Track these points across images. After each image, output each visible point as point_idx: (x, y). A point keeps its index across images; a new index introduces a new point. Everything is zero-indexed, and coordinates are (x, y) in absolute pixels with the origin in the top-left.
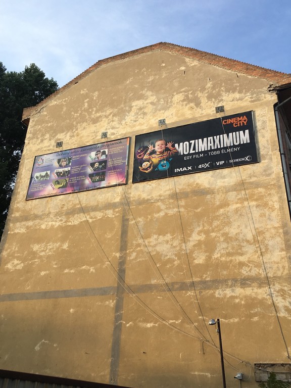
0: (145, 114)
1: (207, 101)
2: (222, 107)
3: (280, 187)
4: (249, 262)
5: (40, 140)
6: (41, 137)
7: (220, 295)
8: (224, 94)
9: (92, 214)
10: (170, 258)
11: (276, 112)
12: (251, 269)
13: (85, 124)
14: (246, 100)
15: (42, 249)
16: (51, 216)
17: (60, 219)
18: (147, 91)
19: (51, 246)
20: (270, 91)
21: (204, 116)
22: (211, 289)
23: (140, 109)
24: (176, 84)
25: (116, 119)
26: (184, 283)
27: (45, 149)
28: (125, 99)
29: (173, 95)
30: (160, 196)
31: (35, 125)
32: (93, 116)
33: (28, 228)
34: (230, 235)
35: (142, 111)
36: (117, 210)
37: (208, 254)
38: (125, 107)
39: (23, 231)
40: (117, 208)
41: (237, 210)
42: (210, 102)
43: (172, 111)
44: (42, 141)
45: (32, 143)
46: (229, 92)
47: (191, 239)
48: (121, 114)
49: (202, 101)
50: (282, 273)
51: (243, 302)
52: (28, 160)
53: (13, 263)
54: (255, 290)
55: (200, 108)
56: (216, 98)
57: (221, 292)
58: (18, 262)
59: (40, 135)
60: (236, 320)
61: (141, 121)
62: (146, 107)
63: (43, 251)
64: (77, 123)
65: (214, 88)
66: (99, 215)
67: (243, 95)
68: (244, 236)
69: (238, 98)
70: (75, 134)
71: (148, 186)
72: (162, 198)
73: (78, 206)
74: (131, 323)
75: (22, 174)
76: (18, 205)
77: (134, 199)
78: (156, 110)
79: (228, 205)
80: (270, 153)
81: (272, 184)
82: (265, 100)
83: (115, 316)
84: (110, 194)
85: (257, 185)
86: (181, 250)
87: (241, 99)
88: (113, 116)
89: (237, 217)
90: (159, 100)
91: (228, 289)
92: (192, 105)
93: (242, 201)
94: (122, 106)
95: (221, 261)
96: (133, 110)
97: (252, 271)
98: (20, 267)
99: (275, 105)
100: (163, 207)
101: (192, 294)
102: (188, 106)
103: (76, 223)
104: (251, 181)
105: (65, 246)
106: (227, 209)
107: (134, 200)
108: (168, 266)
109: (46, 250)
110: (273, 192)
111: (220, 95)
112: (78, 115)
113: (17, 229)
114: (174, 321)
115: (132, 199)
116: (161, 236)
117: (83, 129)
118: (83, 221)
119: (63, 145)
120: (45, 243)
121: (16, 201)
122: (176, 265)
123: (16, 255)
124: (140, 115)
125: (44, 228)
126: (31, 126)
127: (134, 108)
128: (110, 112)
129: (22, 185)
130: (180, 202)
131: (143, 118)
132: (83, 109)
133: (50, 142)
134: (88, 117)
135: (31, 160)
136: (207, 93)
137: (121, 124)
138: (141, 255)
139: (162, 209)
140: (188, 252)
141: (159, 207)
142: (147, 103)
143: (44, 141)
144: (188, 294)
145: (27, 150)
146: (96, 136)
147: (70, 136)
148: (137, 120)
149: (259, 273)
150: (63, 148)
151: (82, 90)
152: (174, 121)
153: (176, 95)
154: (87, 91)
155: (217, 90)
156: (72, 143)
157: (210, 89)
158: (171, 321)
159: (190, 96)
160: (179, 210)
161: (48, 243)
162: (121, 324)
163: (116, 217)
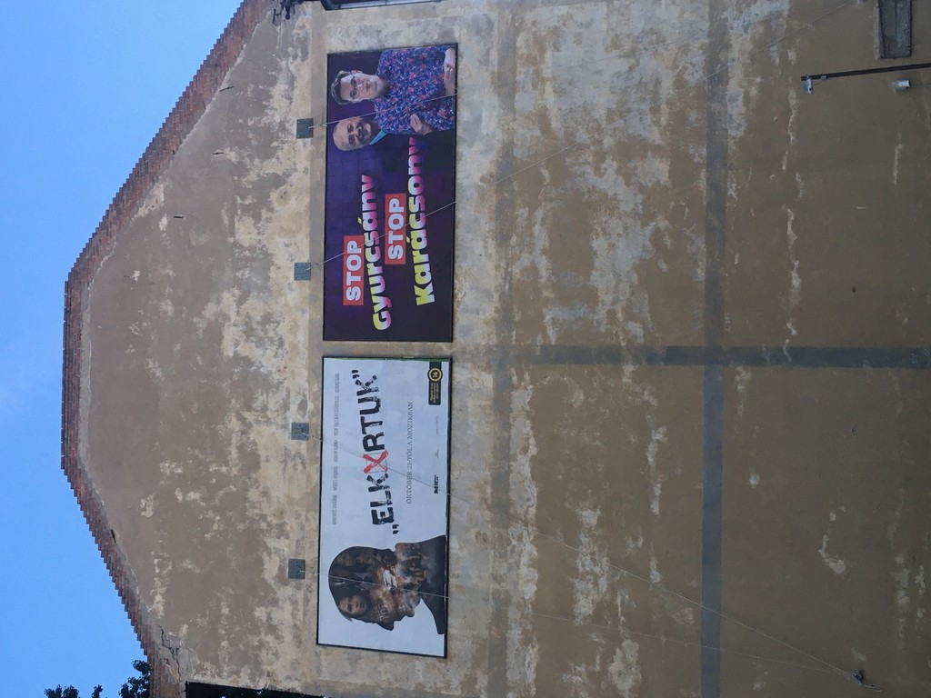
0: (266, 319)
1: (274, 160)
2: (301, 123)
4: (675, 67)
5: (270, 638)
7: (739, 126)
8: (266, 120)
9: (515, 448)
10: (650, 240)
11: (343, 5)
12: (691, 64)
13: (253, 495)
14: (298, 70)
15: (590, 586)
16: (503, 569)
17: (514, 542)
18: (202, 317)
19: (584, 562)
20: (288, 17)
21: (312, 165)
22: (727, 147)
23: (249, 332)
24: (204, 239)
25: (260, 399)
26: (709, 204)
27: (300, 615)
28: (210, 376)
29: (236, 245)
30: (497, 268)
31: (215, 661)
32: (235, 471)
33: (526, 641)
34: (614, 107)
35: (255, 327)
36: (515, 379)
37: (649, 153)
38: (231, 377)
39: (532, 655)
40: (510, 378)
41: (560, 92)
42: (279, 153)
43: (277, 246)
44: (272, 629)
45: (270, 663)
46: (266, 107)
47: (610, 193)
48: (250, 382)
49: (271, 171)
50: (705, 3)
51: (758, 80)
52: (324, 669)
53: (620, 674)
54: (735, 53)
55: (290, 175)
56: (273, 137)
57: (734, 124)
59: (251, 637)
60: (792, 92)
61: (283, 330)
62: (248, 316)
63: (596, 584)
64: (243, 517)
65: (241, 144)
66: (523, 428)
67: (282, 77)
68: (618, 77)
69: (287, 87)
70: (275, 522)
71: (467, 300)
72: (503, 264)
73: (489, 490)
74: (789, 325)
75: (364, 685)
76: (455, 683)
77: (493, 336)
78: (260, 290)
79: (545, 108)
80: (439, 20)
81: (513, 18)
82: (308, 28)
83: (772, 364)
84: (470, 403)
85: (509, 48)
86: (634, 214)
87: (292, 80)
88: (249, 408)
89: (574, 91)
90: (238, 283)
91: (729, 111)
92: (274, 195)
93: (538, 80)
94: (225, 384)
95: (669, 125)
96: (247, 353)
97: (694, 61)
98: (630, 649)
99: (327, 8)
100: (525, 260)
101: (734, 185)
102: (275, 205)
103: (533, 491)
104: (496, 62)
105: (590, 517)
106: (553, 113)
107: (498, 335)
108: (669, 242)
109: (596, 573)
110: (529, 16)
111: (268, 127)
112: (218, 518)
113: (525, 675)
114: (789, 224)
115: (494, 341)
116: (597, 263)
117: (265, 499)
118: (533, 469)
119: (300, 558)
120: (576, 581)
121: (444, 692)
122: (667, 223)
123: (598, 668)
124: (266, 333)
125: (535, 588)
126: (213, 676)
127: (243, 350)
128: (234, 419)
129: (397, 680)
130: (519, 219)
131: (279, 324)
132: (204, 504)
133: (280, 603)
134: (232, 487)
135: (326, 659)
136: (252, 161)
137: (278, 386)
138: (636, 311)
139: (532, 262)
140: (640, 198)
141: (525, 271)
142: (238, 313)
143: (275, 622)
144: (734, 195)
145: (289, 678)
146: (298, 454)
147: (279, 538)
148: (281, 338)
149: (700, 48)
150: (309, 557)
151: (143, 513)
152: (306, 241)
153: (237, 237)
154: (152, 497)
155: (251, 136)
156: (302, 528)
157: (245, 153)
158: (790, 231)
159: (249, 200)
160: (539, 220)
161: (576, 570)
162: (792, 350)
163: (533, 381)
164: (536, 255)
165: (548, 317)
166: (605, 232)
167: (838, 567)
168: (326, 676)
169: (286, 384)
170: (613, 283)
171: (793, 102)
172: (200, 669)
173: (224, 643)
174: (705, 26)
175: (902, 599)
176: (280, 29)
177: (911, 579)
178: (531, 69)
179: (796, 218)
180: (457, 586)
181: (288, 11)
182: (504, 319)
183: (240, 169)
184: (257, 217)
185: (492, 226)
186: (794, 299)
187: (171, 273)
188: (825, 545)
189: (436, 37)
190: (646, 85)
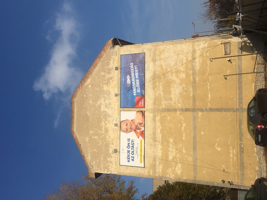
0: (109, 104)
1: (111, 74)
2: (116, 68)
3: (157, 45)
4: (186, 57)
5: (111, 164)
6: (109, 163)
8: (109, 67)
9: (157, 128)
10: (182, 88)
11: (123, 46)
13: (107, 137)
14: (115, 58)
15: (172, 153)
16: (155, 150)
17: (157, 145)
18: (97, 104)
19: (170, 149)
20: (113, 48)
21: (118, 75)
22: (196, 71)
23: (106, 106)
24: (98, 89)
25: (108, 119)
26: (193, 82)
27: (116, 159)
28: (99, 115)
29: (103, 90)
30: (153, 94)
32: (104, 132)
33: (160, 164)
34: (174, 64)
35: (107, 105)
36: (157, 115)
37: (181, 72)
38: (103, 115)
39: (161, 167)
41: (164, 61)
42: (112, 73)
43: (111, 90)
44: (111, 162)
45: (111, 169)
46: (109, 65)
47: (174, 80)
48: (106, 116)
49: (110, 76)
50: (191, 45)
51: (202, 59)
53: (178, 170)
54: (197, 54)
55: (114, 77)
56: (110, 70)
57: (197, 67)
58: (177, 166)
59: (107, 164)
60: (208, 61)
62: (106, 103)
63: (173, 153)
64: (105, 141)
65: (105, 71)
66: (158, 124)
67: (112, 59)
68: (175, 59)
70: (111, 142)
73: (152, 136)
74: (208, 104)
75: (129, 173)
76: (146, 172)
78: (109, 98)
79: (162, 64)
82: (117, 50)
83: (205, 111)
84: (148, 119)
85: (155, 54)
86: (179, 84)
87: (114, 60)
88: (106, 121)
89: (167, 61)
90: (104, 97)
91: (196, 64)
92: (111, 81)
93: (160, 59)
94: (102, 116)
95: (185, 67)
97: (190, 55)
98: (180, 165)
99: (121, 47)
100: (158, 92)
101: (198, 78)
102: (111, 83)
103: (160, 136)
104: (152, 56)
105: (171, 140)
107: (153, 106)
108: (185, 89)
109: (173, 151)
110: (158, 48)
111: (109, 68)
112: (100, 141)
113: (160, 170)
116: (172, 93)
117: (109, 138)
118: (160, 132)
119: (116, 149)
120: (169, 152)
121: (144, 174)
122: (185, 85)
123: (173, 169)
124: (109, 106)
125: (161, 154)
126: (100, 171)
127: (105, 110)
128: (103, 123)
129: (135, 172)
130: (157, 85)
131: (112, 104)
132: (98, 139)
133: (113, 157)
134: (103, 136)
135: (122, 167)
136: (107, 74)
138: (179, 102)
139: (160, 93)
141: (158, 94)
142: (104, 103)
143: (111, 161)
144: (198, 80)
145: (114, 171)
146: (116, 129)
147: (112, 145)
148: (112, 107)
149: (191, 53)
150: (118, 149)
151: (86, 141)
152: (117, 89)
153: (104, 89)
154: (88, 137)
156: (117, 143)
157: (105, 73)
158: (208, 87)
159: (106, 82)
160: (161, 85)
161: (169, 150)
162: (209, 109)
163: (160, 115)
164: (160, 91)
165: (163, 103)
166: (173, 87)
167: (219, 149)
168: (121, 171)
169: (113, 116)
170: (175, 97)
171: (208, 63)
172: (97, 170)
173: (102, 165)
174: (191, 49)
175: (231, 155)
176: (112, 50)
177: (233, 151)
178: (159, 57)
179: (209, 84)
180: (147, 154)
181: (113, 47)
182: (155, 103)
183: (104, 76)
184: (107, 85)
185: (152, 86)
186: (209, 99)
188: (216, 145)
189: (141, 52)
190: (180, 60)
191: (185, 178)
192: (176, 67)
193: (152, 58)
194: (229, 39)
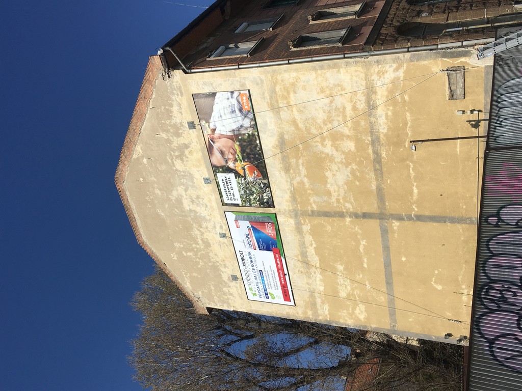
0: (198, 197)
1: (182, 138)
2: (189, 123)
3: (274, 71)
4: (352, 101)
5: (230, 297)
6: (227, 295)
7: (384, 128)
9: (307, 244)
10: (350, 173)
11: (193, 71)
12: (358, 100)
13: (211, 254)
14: (181, 100)
15: (344, 288)
16: (310, 281)
17: (313, 274)
18: (172, 195)
19: (341, 280)
20: (169, 77)
21: (199, 140)
22: (380, 137)
23: (193, 201)
24: (164, 167)
25: (204, 225)
26: (374, 160)
27: (240, 291)
28: (182, 216)
29: (176, 170)
30: (287, 181)
31: (214, 302)
32: (202, 247)
33: (323, 303)
34: (326, 118)
35: (194, 200)
36: (302, 221)
37: (345, 138)
38: (190, 216)
39: (326, 307)
40: (300, 221)
41: (300, 111)
42: (183, 135)
43: (194, 171)
44: (231, 294)
45: (233, 304)
46: (171, 116)
47: (330, 154)
48: (199, 220)
49: (182, 142)
50: (362, 72)
51: (391, 108)
52: (252, 307)
53: (359, 314)
54: (379, 96)
55: (191, 144)
56: (178, 129)
57: (382, 127)
58: (358, 308)
59: (224, 296)
60: (408, 114)
61: (206, 201)
62: (190, 196)
63: (346, 287)
64: (211, 262)
65: (167, 131)
66: (308, 238)
67: (174, 103)
68: (325, 105)
69: (178, 108)
70: (222, 263)
71: (277, 193)
72: (289, 180)
73: (300, 257)
74: (414, 207)
75: (268, 312)
76: (300, 313)
77: (290, 206)
78: (193, 187)
79: (295, 118)
80: (238, 79)
81: (272, 78)
82: (179, 82)
83: (408, 220)
84: (286, 228)
85: (273, 92)
86: (341, 162)
87: (180, 105)
88: (201, 227)
89: (307, 111)
90: (183, 184)
91: (379, 121)
92: (187, 152)
93: (289, 106)
94: (189, 219)
95: (352, 127)
96: (194, 209)
97: (360, 99)
98: (362, 307)
99: (186, 73)
100: (298, 179)
101: (384, 153)
102: (188, 155)
103: (317, 259)
104: (268, 97)
105: (341, 268)
106: (299, 121)
107: (292, 206)
108: (358, 174)
109: (345, 285)
110: (279, 77)
111: (175, 125)
112: (201, 261)
113: (325, 312)
114: (411, 169)
115: (291, 208)
116: (329, 181)
117: (216, 256)
118: (315, 251)
119: (234, 274)
120: (339, 286)
121: (296, 315)
122: (357, 167)
123: (351, 312)
124: (199, 202)
125: (323, 288)
126: (214, 306)
127: (192, 208)
128: (196, 231)
129: (279, 311)
130: (292, 163)
131: (203, 199)
132: (194, 257)
133: (231, 287)
134: (203, 252)
135: (253, 304)
136: (173, 138)
137: (210, 220)
138: (348, 199)
139: (301, 180)
140: (343, 157)
141: (298, 183)
142: (186, 195)
143: (231, 292)
144: (385, 156)
145: (241, 308)
146: (224, 243)
147: (225, 268)
148: (206, 204)
149: (363, 93)
150: (238, 274)
151: (173, 258)
152: (205, 170)
153: (177, 167)
154: (174, 253)
155: (169, 128)
156: (233, 266)
157: (169, 135)
158: (411, 171)
159: (177, 154)
160: (301, 164)
161: (338, 283)
162: (415, 216)
163: (310, 222)
164: (302, 176)
165: (312, 200)
166: (330, 170)
167: (439, 287)
168: (254, 308)
169: (213, 219)
170: (336, 189)
171: (409, 118)
172: (209, 304)
173: (215, 297)
174: (364, 83)
176: (167, 82)
178: (285, 102)
179: (414, 166)
180: (295, 286)
181: (168, 74)
182: (294, 199)
183: (169, 141)
185: (281, 165)
186: (415, 197)
187: (155, 180)
189: (238, 87)
190: (339, 109)
191: (373, 326)
192: (330, 126)
193: (268, 103)
194: (463, 59)
